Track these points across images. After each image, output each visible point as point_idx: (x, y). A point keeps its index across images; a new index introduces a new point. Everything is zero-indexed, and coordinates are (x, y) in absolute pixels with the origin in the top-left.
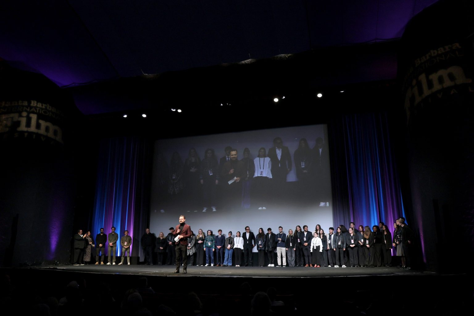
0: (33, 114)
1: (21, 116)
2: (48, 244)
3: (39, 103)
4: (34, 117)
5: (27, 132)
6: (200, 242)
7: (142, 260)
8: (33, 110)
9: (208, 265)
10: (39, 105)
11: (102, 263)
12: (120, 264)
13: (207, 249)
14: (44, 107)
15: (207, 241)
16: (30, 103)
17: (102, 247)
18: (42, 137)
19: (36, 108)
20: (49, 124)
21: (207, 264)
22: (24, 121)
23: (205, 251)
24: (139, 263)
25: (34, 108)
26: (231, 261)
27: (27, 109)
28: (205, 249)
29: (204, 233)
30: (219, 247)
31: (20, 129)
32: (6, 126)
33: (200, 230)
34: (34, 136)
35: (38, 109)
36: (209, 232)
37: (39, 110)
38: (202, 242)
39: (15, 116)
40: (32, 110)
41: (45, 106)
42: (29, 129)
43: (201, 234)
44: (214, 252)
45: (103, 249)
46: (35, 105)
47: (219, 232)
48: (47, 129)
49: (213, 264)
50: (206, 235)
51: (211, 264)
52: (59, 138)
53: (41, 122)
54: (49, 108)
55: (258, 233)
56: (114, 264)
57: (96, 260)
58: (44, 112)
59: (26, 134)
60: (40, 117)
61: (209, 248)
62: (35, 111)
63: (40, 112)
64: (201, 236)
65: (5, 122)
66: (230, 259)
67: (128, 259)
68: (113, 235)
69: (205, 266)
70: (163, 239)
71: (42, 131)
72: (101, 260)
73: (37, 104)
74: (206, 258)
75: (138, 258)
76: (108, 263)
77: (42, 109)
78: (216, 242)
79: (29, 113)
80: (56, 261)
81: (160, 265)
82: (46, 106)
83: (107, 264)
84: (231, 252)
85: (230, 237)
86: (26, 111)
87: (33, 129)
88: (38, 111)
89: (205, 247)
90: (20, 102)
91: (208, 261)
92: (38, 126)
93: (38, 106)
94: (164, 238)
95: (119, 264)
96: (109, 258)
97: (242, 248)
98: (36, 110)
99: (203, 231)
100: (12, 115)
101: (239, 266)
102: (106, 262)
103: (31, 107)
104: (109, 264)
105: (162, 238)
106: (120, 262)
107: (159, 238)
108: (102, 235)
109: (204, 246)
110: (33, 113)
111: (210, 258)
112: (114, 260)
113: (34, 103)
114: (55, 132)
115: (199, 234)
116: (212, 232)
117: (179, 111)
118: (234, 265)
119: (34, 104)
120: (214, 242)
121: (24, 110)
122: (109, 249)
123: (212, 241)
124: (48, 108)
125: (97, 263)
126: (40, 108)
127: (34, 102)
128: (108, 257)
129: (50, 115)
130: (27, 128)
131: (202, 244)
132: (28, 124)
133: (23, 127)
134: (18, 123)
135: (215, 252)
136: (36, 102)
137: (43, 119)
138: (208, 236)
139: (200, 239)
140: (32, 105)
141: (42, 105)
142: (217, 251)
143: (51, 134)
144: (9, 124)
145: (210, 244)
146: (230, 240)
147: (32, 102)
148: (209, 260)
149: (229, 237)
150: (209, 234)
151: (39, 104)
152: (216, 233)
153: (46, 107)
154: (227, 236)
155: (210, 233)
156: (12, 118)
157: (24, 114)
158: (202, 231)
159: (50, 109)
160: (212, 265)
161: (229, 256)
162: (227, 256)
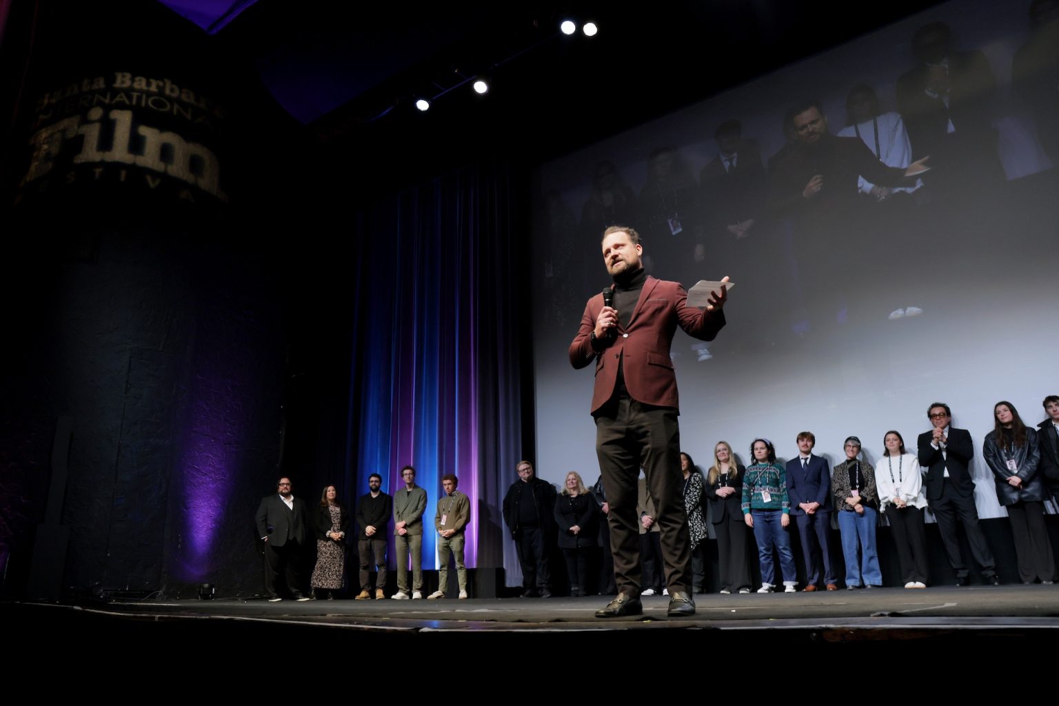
0: (119, 111)
1: (85, 121)
2: (182, 526)
3: (137, 79)
4: (123, 120)
5: (102, 163)
6: (723, 491)
7: (514, 578)
8: (122, 98)
9: (770, 589)
10: (140, 83)
11: (379, 594)
12: (435, 594)
13: (758, 521)
14: (153, 88)
15: (752, 485)
16: (114, 81)
17: (373, 537)
18: (149, 178)
19: (128, 92)
20: (170, 138)
21: (766, 586)
22: (93, 133)
23: (749, 531)
24: (505, 593)
25: (123, 94)
26: (875, 563)
27: (102, 98)
28: (748, 518)
29: (737, 458)
30: (809, 507)
31: (80, 159)
32: (48, 156)
33: (721, 447)
34: (123, 174)
35: (135, 95)
36: (759, 445)
37: (139, 99)
38: (732, 489)
39: (70, 125)
40: (118, 99)
41: (158, 87)
42: (107, 153)
43: (727, 461)
44: (787, 528)
45: (377, 545)
46: (127, 84)
47: (801, 443)
48: (166, 152)
49: (795, 583)
50: (747, 462)
51: (785, 583)
52: (208, 182)
53: (144, 130)
54: (172, 90)
55: (990, 426)
56: (417, 595)
57: (362, 585)
58: (154, 103)
59: (98, 171)
60: (142, 117)
61: (768, 514)
62: (127, 102)
63: (143, 104)
64: (725, 469)
65: (45, 147)
66: (871, 558)
67: (461, 576)
68: (409, 493)
69: (759, 591)
70: (579, 496)
71: (150, 158)
72: (377, 584)
73: (133, 80)
74: (758, 558)
75: (500, 573)
76: (395, 594)
77: (149, 94)
78: (792, 487)
79: (108, 109)
80: (206, 585)
81: (577, 596)
82: (161, 84)
83: (393, 597)
84: (867, 524)
85: (853, 459)
86: (100, 104)
87: (120, 152)
88: (134, 102)
89: (751, 511)
90: (86, 81)
91: (767, 572)
92: (136, 144)
93: (136, 86)
94: (582, 491)
95: (431, 597)
96: (400, 576)
97: (922, 503)
98: (130, 98)
99: (734, 451)
100: (65, 123)
101: (919, 585)
102: (390, 590)
103: (115, 92)
104: (399, 595)
105: (574, 494)
106: (437, 590)
107: (566, 495)
108: (374, 496)
109: (745, 507)
110: (122, 106)
111: (775, 556)
112: (417, 583)
113: (123, 80)
114: (195, 164)
115: (719, 461)
116: (770, 448)
117: (590, 29)
118: (892, 580)
119: (123, 82)
120: (784, 485)
121: (95, 100)
122: (399, 544)
123: (775, 483)
124: (167, 92)
125: (363, 594)
126: (141, 91)
127: (124, 76)
128: (395, 573)
129: (175, 112)
130: (101, 153)
131: (736, 497)
132: (106, 142)
133: (91, 153)
134: (77, 143)
135: (792, 527)
136: (128, 76)
137: (149, 124)
138: (754, 464)
139: (723, 480)
140: (118, 84)
141: (149, 84)
142: (802, 524)
143: (178, 169)
144: (55, 150)
145: (767, 499)
146: (852, 471)
147: (119, 76)
148: (772, 567)
149: (848, 462)
150: (761, 453)
151: (140, 81)
152: (788, 450)
153: (161, 90)
154: (839, 456)
155: (764, 451)
156: (64, 131)
157: (96, 113)
158: (729, 448)
159: (175, 95)
160: (789, 586)
161: (865, 544)
162: (855, 543)
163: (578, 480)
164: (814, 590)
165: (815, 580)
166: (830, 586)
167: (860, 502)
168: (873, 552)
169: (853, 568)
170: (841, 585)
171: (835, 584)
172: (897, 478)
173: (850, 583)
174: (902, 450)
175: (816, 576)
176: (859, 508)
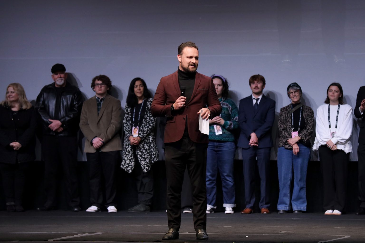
9: (211, 210)
21: (209, 207)
49: (232, 206)
51: (225, 205)
61: (217, 145)
66: (301, 189)
91: (211, 195)
101: (337, 212)
148: (214, 191)
149: (293, 106)
150: (218, 89)
161: (298, 176)
162: (290, 176)
163: (22, 93)
164: (250, 213)
165: (251, 205)
166: (264, 210)
167: (298, 143)
168: (303, 184)
169: (285, 195)
170: (273, 209)
171: (268, 208)
172: (333, 124)
173: (281, 208)
174: (341, 100)
175: (253, 200)
176: (296, 148)
